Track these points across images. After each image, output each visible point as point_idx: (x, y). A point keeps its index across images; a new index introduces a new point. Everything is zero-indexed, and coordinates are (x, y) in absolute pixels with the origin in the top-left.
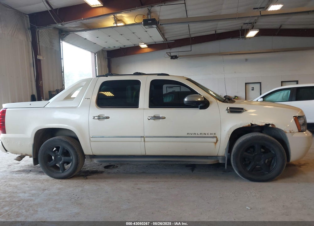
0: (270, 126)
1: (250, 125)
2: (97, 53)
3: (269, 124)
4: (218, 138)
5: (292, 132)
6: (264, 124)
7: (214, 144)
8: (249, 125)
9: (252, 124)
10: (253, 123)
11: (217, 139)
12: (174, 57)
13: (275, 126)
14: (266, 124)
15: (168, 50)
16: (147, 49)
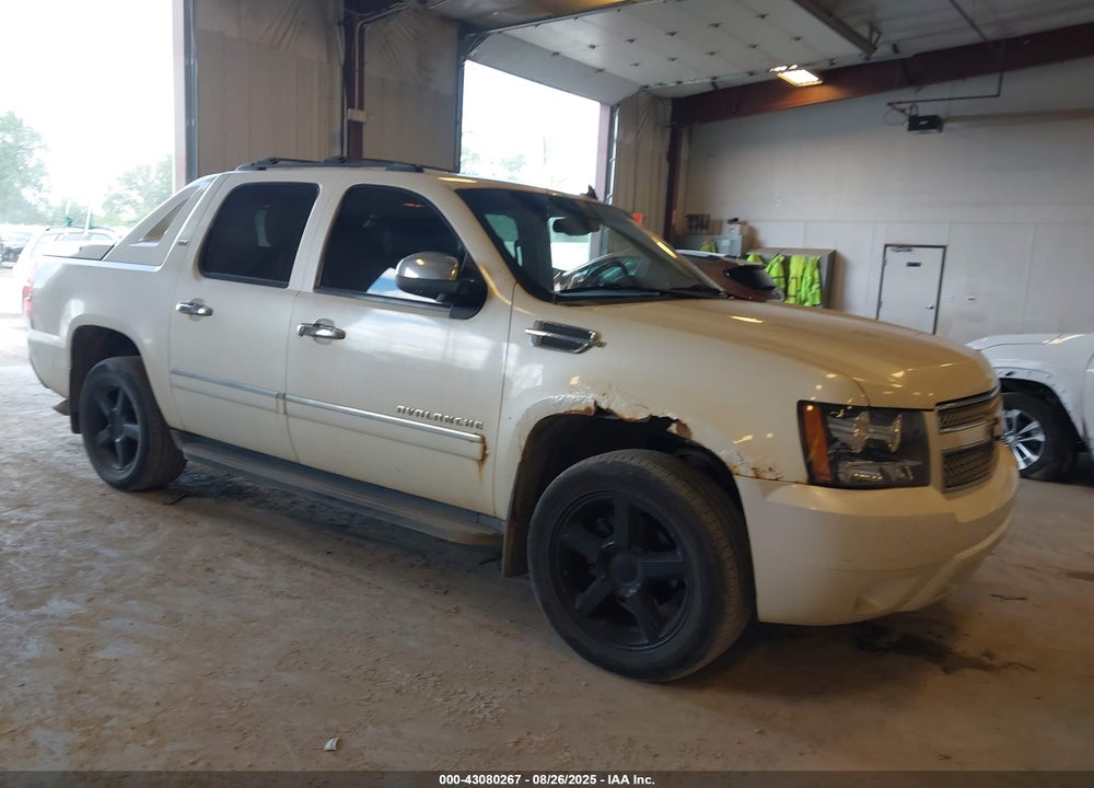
0: (673, 428)
1: (593, 408)
2: (618, 105)
3: (668, 421)
4: (488, 445)
5: (769, 475)
6: (642, 415)
7: (474, 466)
8: (588, 409)
9: (599, 410)
10: (604, 406)
11: (485, 448)
12: (918, 124)
13: (690, 434)
14: (653, 419)
15: (906, 95)
16: (818, 89)
